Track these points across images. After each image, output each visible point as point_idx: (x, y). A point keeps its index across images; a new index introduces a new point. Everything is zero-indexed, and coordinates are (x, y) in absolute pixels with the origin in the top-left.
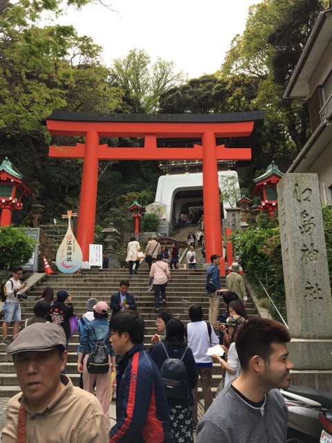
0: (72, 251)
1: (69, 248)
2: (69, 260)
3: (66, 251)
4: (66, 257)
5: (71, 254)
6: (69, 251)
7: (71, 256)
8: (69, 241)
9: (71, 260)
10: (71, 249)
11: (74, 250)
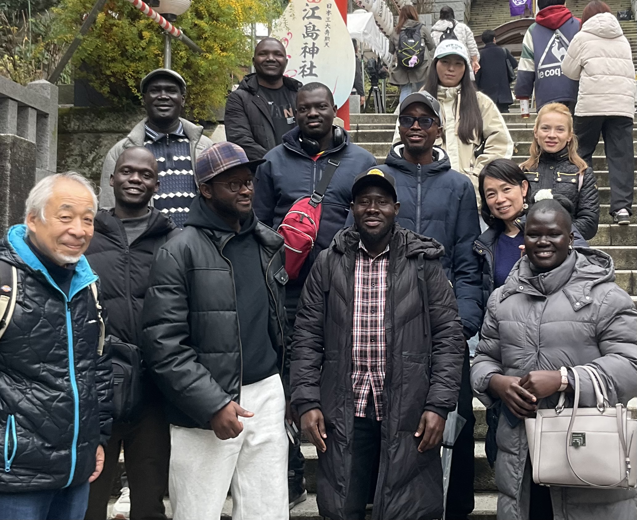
0: (319, 42)
1: (311, 32)
2: (308, 71)
5: (314, 51)
6: (310, 41)
7: (317, 59)
8: (313, 5)
9: (314, 71)
10: (317, 35)
11: (326, 38)
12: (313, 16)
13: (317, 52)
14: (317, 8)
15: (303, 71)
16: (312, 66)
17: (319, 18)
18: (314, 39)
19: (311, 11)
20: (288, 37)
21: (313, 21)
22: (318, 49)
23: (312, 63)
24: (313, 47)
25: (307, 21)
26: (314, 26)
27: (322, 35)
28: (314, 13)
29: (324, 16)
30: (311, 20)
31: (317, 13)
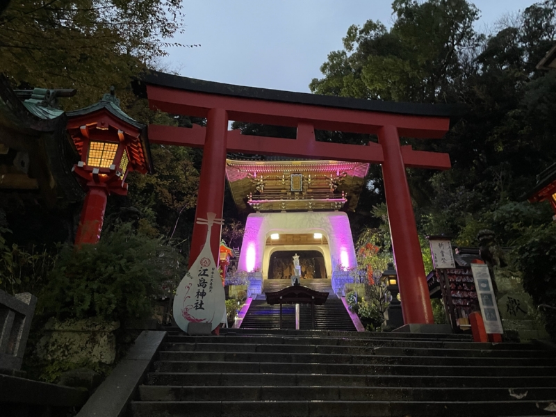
0: (207, 290)
1: (203, 284)
2: (199, 306)
3: (195, 288)
4: (194, 300)
5: (203, 294)
6: (201, 289)
7: (205, 300)
8: (204, 268)
9: (203, 306)
10: (206, 285)
11: (211, 287)
12: (204, 274)
13: (205, 296)
14: (207, 270)
15: (196, 306)
17: (207, 275)
18: (204, 288)
19: (203, 272)
20: (190, 286)
21: (204, 277)
22: (206, 293)
23: (202, 301)
24: (203, 292)
25: (201, 277)
26: (204, 280)
27: (208, 285)
29: (210, 274)
31: (206, 273)
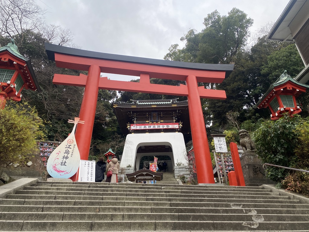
1: (67, 152)
3: (62, 154)
4: (61, 160)
6: (66, 155)
7: (67, 161)
8: (70, 144)
9: (66, 164)
11: (72, 154)
13: (68, 158)
15: (62, 164)
16: (65, 162)
17: (71, 148)
18: (68, 154)
19: (68, 146)
20: (59, 153)
22: (68, 157)
25: (66, 149)
26: (68, 150)
27: (70, 153)
28: (69, 147)
30: (68, 149)
